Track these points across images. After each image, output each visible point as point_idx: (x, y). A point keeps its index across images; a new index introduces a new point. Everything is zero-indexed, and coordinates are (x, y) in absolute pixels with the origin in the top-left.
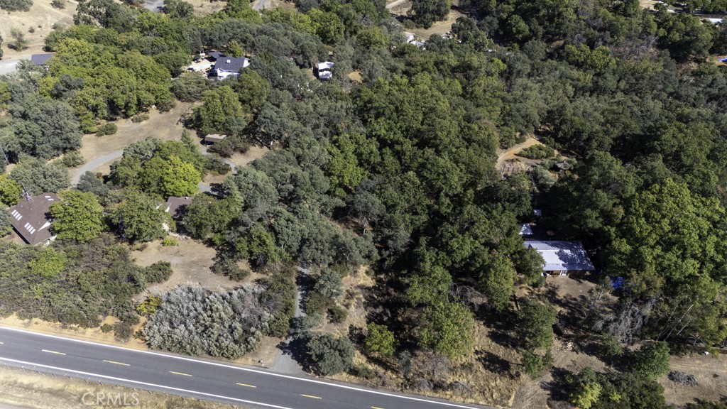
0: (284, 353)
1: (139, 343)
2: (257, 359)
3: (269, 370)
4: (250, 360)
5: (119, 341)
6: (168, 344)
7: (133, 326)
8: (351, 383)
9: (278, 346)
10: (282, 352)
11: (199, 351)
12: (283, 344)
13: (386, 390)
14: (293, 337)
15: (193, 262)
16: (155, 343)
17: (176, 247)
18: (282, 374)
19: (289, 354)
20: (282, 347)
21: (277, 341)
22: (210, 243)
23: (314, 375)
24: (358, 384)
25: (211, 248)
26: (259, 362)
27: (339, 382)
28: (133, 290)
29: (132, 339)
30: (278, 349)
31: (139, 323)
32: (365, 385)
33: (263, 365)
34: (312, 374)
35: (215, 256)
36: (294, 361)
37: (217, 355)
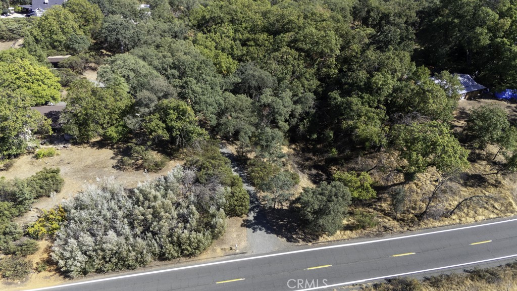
0: (255, 230)
1: (46, 277)
2: (227, 247)
3: (248, 254)
4: (218, 250)
5: (10, 284)
6: (97, 263)
7: (29, 257)
8: (351, 239)
9: (242, 225)
10: (251, 230)
11: (149, 258)
12: (247, 221)
13: (393, 235)
14: (254, 212)
15: (89, 167)
16: (76, 266)
17: (56, 157)
18: (268, 254)
19: (260, 230)
20: (247, 224)
21: (239, 221)
22: (101, 145)
23: (305, 243)
24: (360, 237)
25: (104, 149)
26: (231, 249)
27: (338, 241)
28: (14, 210)
29: (33, 275)
30: (245, 229)
31: (37, 249)
32: (368, 236)
33: (237, 251)
34: (301, 243)
35: (113, 155)
36: (272, 235)
37: (176, 255)
